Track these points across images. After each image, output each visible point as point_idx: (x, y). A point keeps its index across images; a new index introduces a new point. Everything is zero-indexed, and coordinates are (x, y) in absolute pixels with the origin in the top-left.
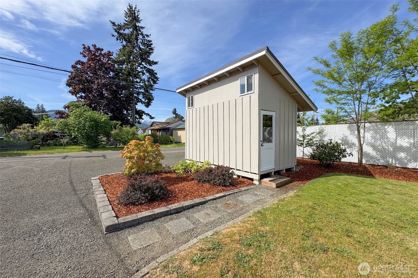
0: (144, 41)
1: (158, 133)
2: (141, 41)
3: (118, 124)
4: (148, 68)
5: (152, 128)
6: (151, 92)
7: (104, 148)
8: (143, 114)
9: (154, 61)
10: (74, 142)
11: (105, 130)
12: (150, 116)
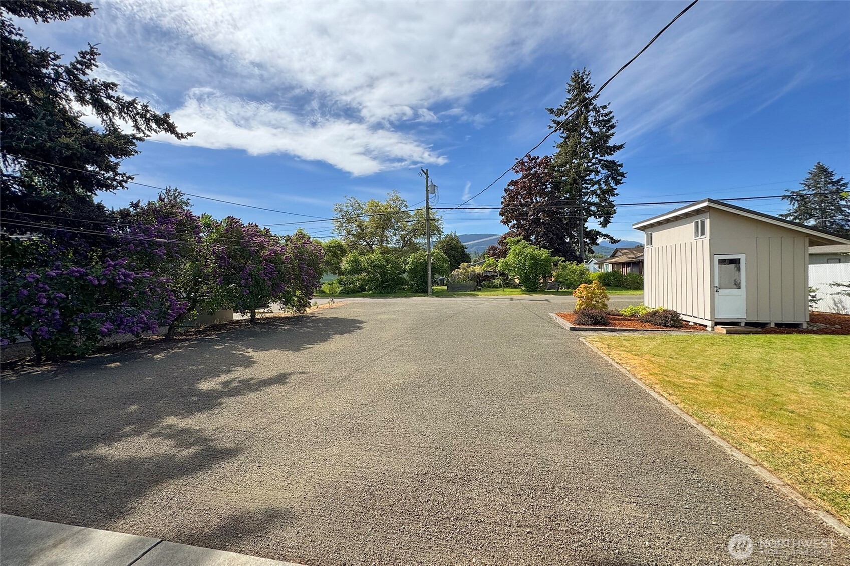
0: (598, 117)
1: (624, 270)
2: (593, 120)
3: (560, 260)
4: (605, 161)
5: (613, 260)
6: (611, 198)
7: (542, 292)
8: (598, 236)
9: (617, 145)
10: (508, 284)
11: (545, 269)
12: (612, 238)
